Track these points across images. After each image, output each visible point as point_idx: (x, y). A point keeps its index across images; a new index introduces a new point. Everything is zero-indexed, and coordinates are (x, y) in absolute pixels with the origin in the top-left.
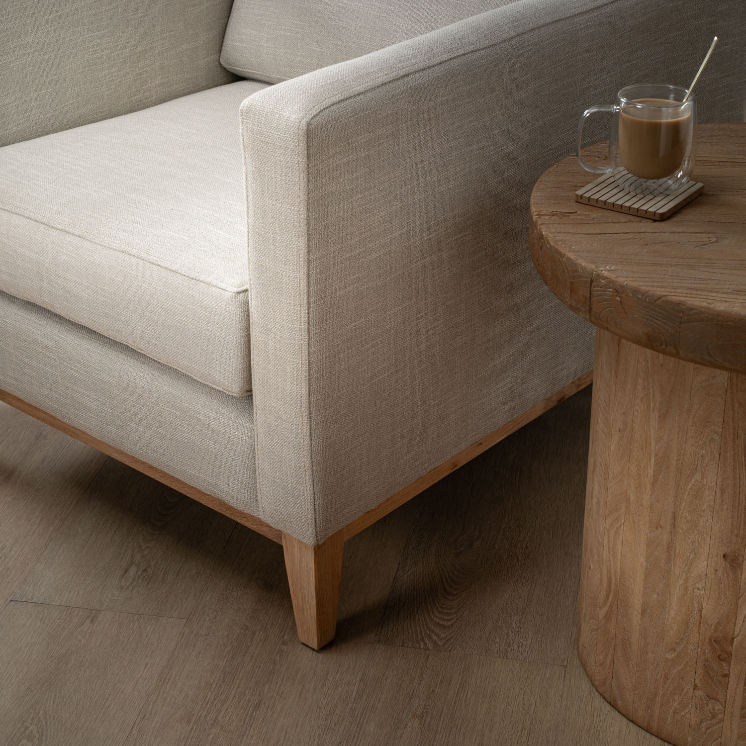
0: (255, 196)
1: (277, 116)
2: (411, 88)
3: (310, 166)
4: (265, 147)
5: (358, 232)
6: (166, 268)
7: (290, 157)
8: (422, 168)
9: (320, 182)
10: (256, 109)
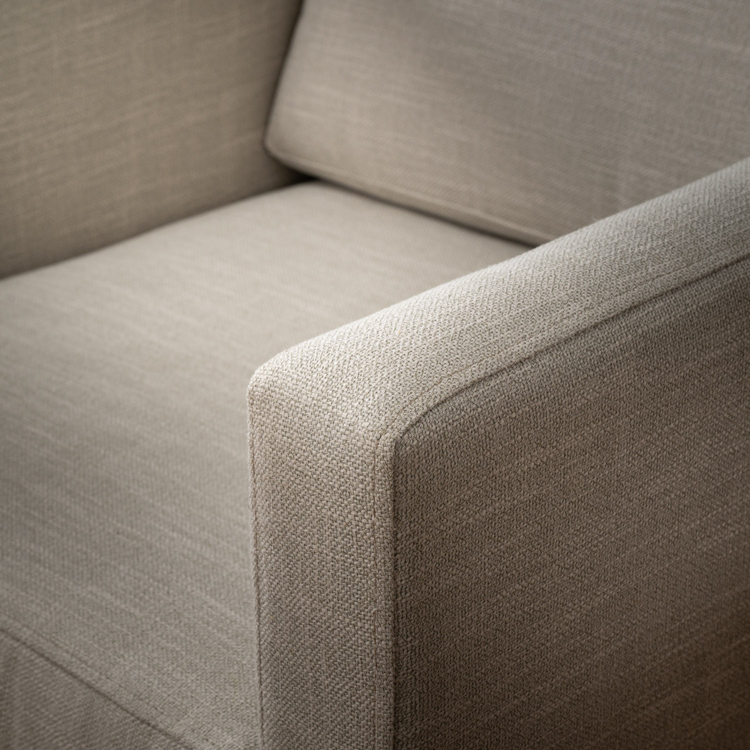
0: (275, 583)
1: (327, 417)
2: (644, 336)
3: (399, 536)
4: (298, 481)
5: (512, 664)
6: (89, 686)
7: (353, 513)
8: (664, 506)
9: (423, 569)
10: (282, 394)
